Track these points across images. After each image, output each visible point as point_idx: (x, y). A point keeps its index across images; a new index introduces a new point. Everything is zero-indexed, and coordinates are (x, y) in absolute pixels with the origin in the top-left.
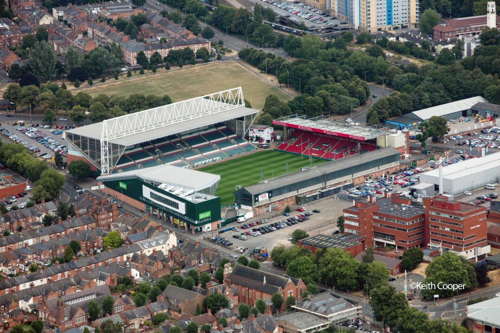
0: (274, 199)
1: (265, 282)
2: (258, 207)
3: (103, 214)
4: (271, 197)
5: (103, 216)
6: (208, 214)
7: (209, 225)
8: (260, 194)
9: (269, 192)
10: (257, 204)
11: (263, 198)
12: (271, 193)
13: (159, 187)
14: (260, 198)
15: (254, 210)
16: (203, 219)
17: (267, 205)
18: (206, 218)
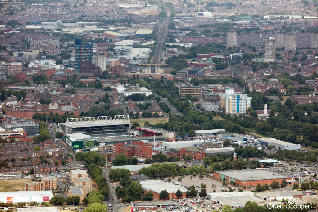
0: (107, 145)
1: (63, 158)
2: (100, 147)
3: (45, 144)
4: (106, 144)
5: (46, 145)
6: (78, 146)
7: (78, 150)
8: (101, 143)
9: (105, 143)
10: (99, 146)
11: (102, 144)
12: (106, 143)
13: (69, 138)
14: (101, 144)
15: (98, 148)
16: (75, 147)
17: (104, 147)
18: (77, 147)
